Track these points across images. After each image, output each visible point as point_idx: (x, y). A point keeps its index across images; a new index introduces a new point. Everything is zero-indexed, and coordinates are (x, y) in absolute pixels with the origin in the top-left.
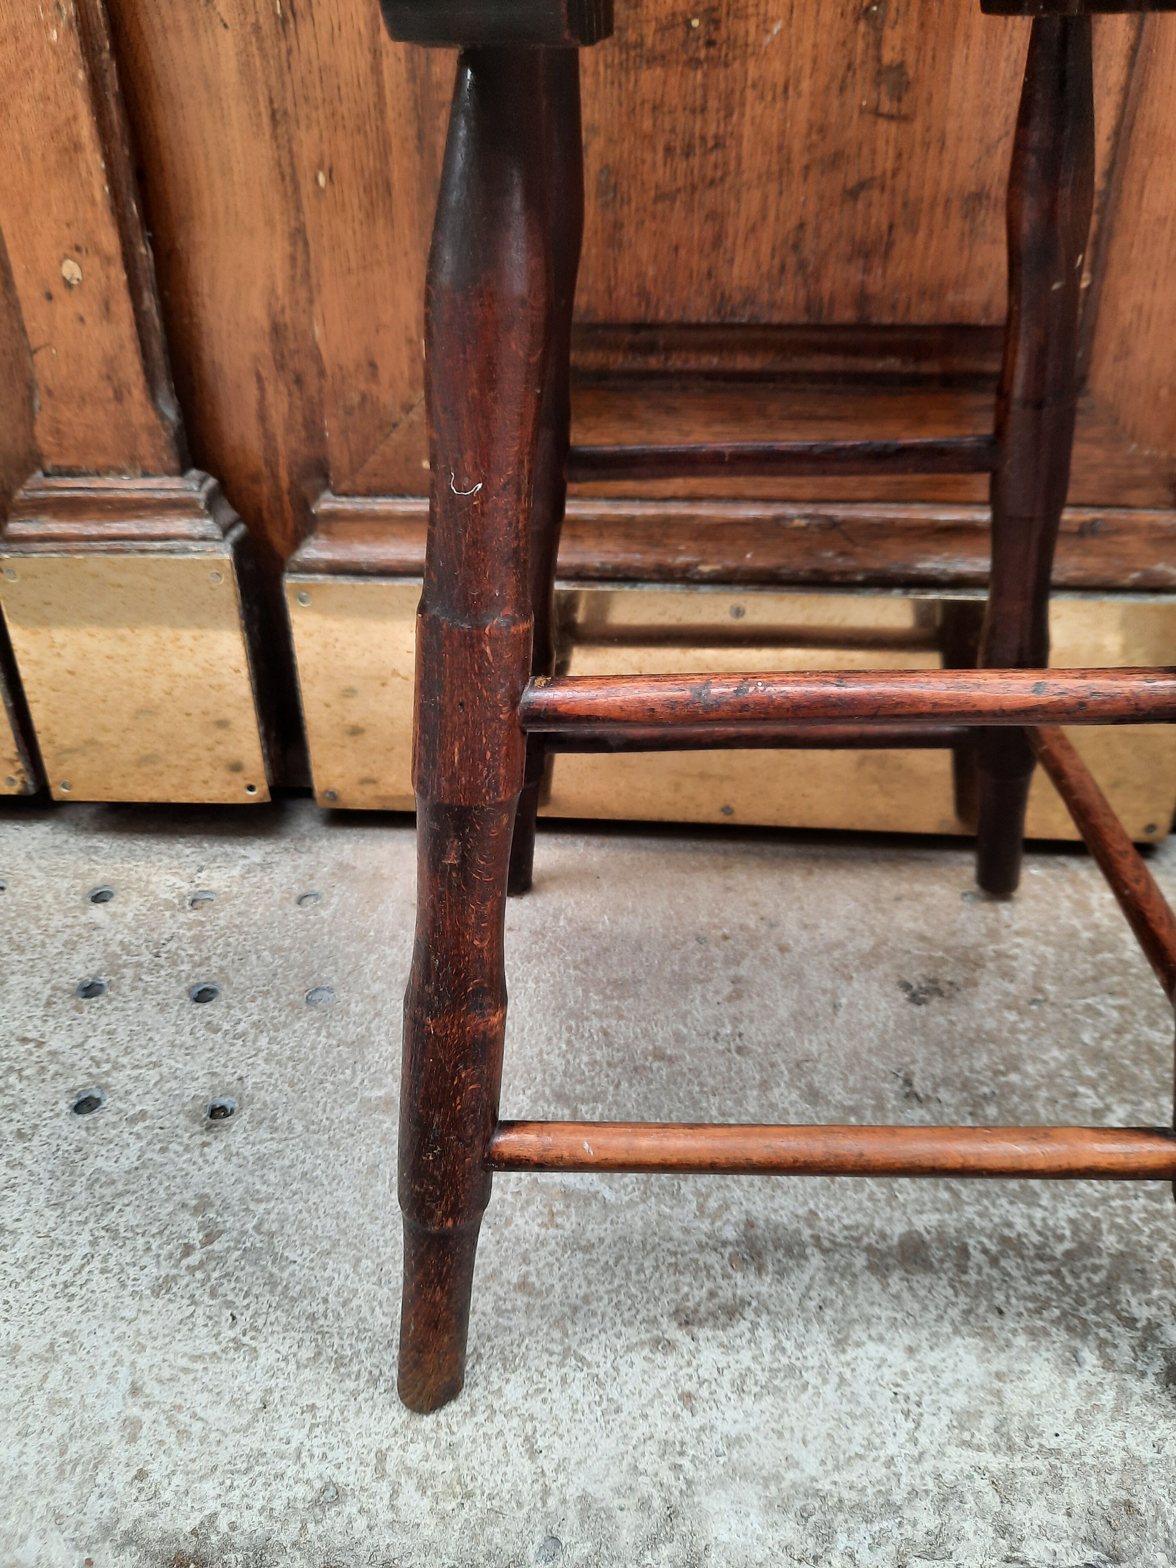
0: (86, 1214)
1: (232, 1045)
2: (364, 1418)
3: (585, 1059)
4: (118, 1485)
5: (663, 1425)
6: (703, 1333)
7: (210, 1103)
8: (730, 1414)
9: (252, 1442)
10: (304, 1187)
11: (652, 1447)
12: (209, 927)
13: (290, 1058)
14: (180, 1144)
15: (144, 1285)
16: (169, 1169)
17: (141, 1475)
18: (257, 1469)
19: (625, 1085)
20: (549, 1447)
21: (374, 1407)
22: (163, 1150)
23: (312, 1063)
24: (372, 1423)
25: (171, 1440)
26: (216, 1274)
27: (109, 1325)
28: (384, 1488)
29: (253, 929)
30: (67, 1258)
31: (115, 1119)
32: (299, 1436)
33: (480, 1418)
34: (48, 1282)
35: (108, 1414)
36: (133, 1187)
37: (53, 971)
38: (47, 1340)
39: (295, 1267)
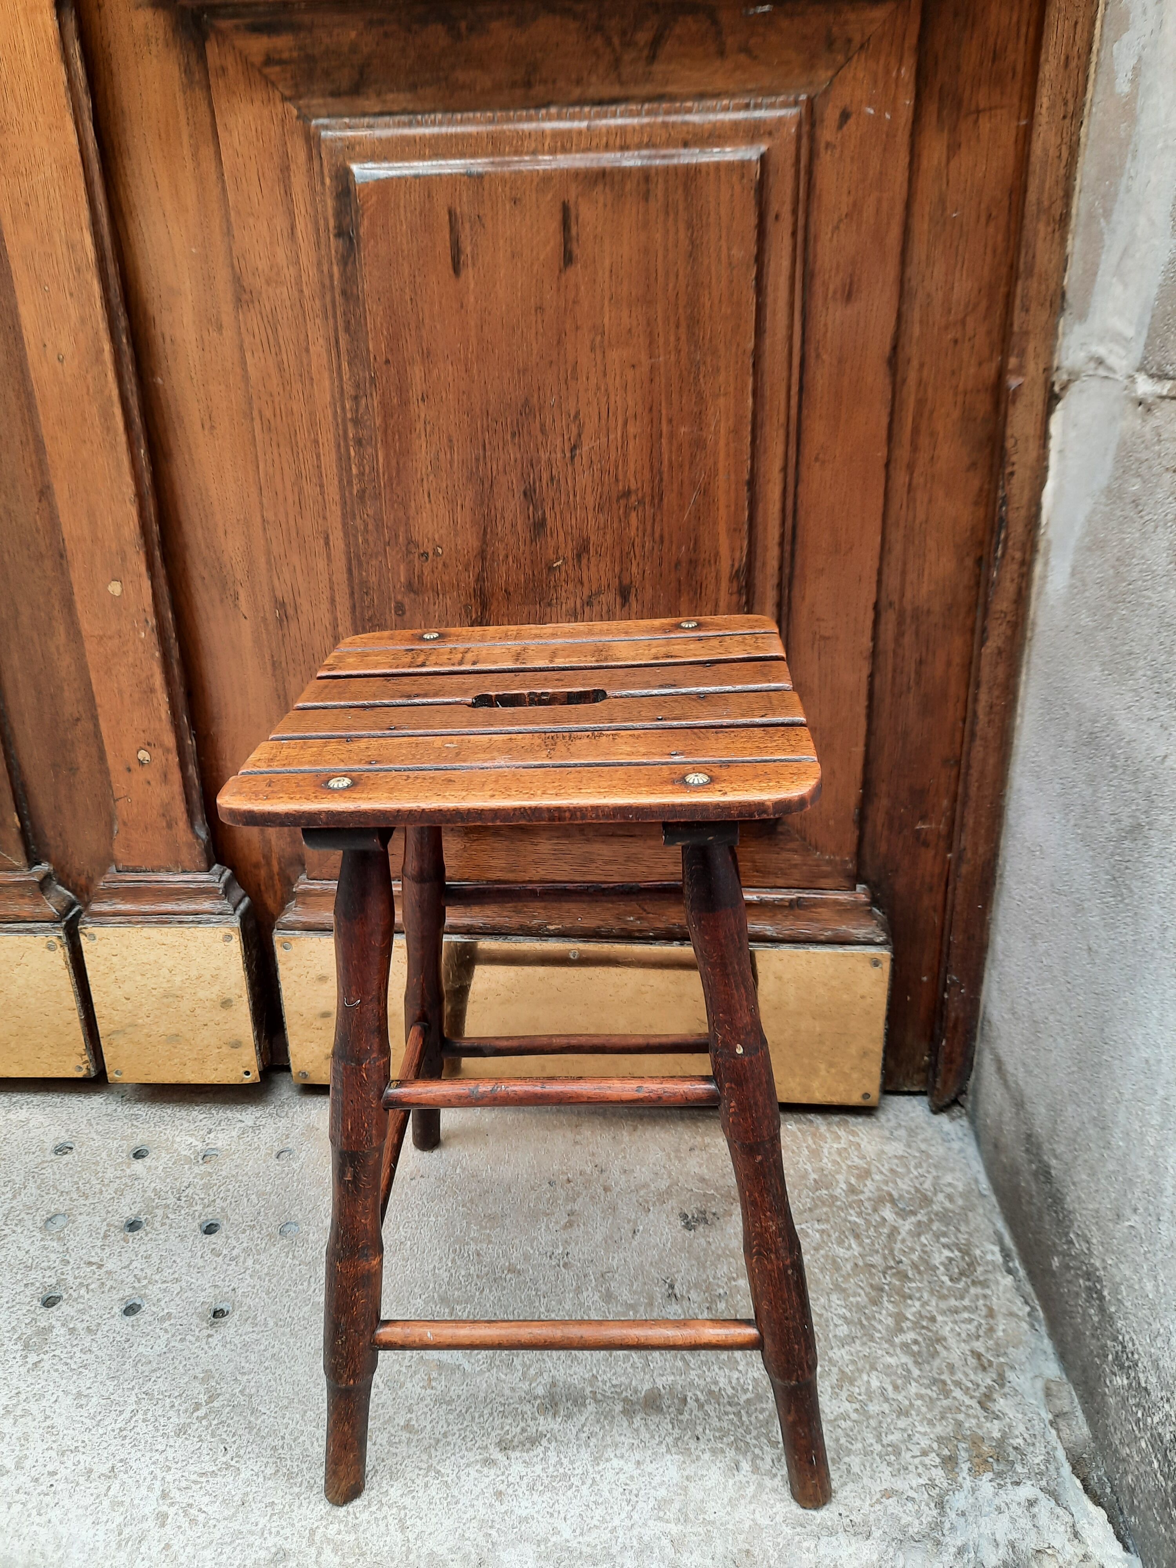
0: (133, 1383)
1: (229, 1265)
2: (303, 1510)
3: (463, 1273)
4: (154, 1552)
5: (483, 1511)
6: (513, 1455)
7: (213, 1307)
8: (524, 1503)
9: (235, 1525)
10: (273, 1364)
11: (475, 1523)
12: (215, 1177)
13: (267, 1274)
14: (193, 1336)
15: (170, 1429)
16: (186, 1353)
17: (167, 1546)
18: (237, 1541)
19: (487, 1291)
20: (413, 1525)
21: (309, 1503)
22: (182, 1340)
23: (282, 1278)
24: (308, 1512)
25: (186, 1525)
26: (215, 1422)
27: (148, 1455)
28: (313, 1551)
29: (245, 1178)
30: (121, 1412)
31: (151, 1319)
32: (262, 1521)
33: (374, 1509)
34: (109, 1428)
35: (147, 1510)
36: (162, 1366)
37: (108, 1212)
38: (109, 1465)
39: (265, 1417)
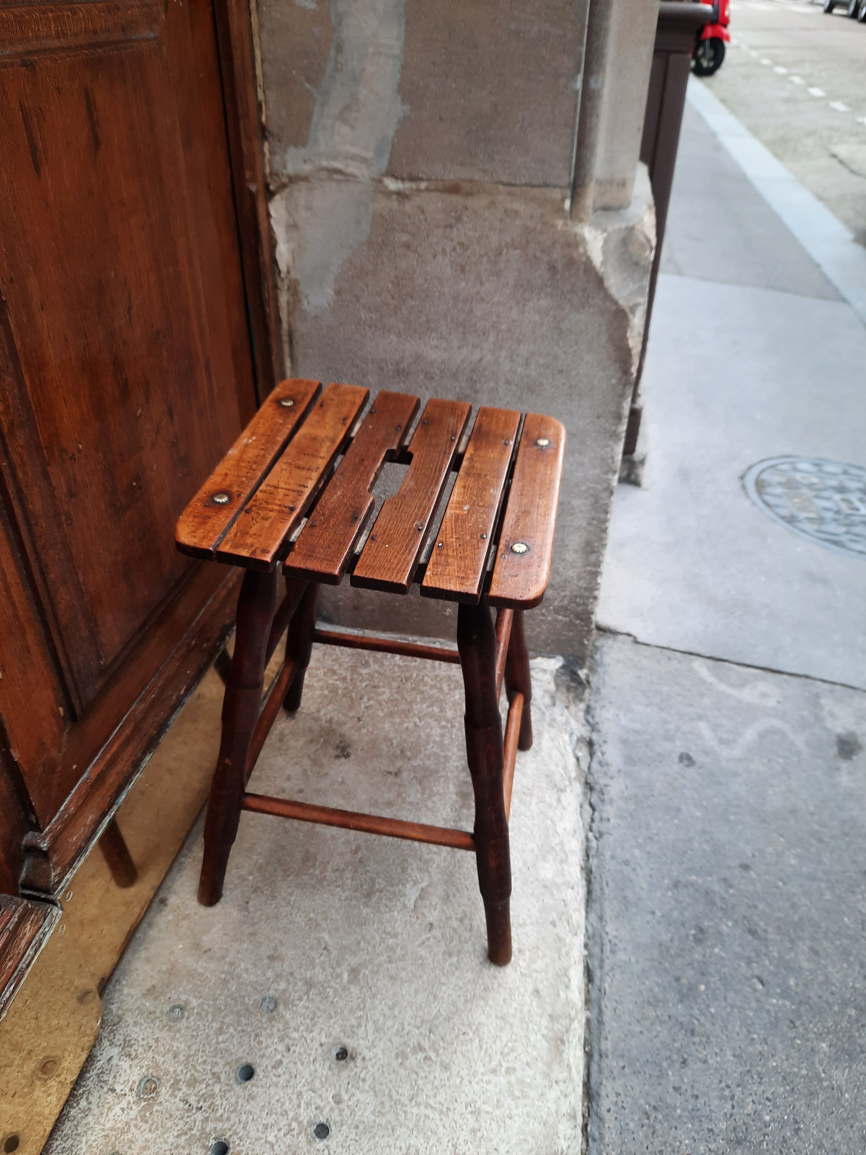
0: (401, 1113)
1: (294, 1052)
2: (509, 981)
3: (349, 881)
4: (531, 1073)
7: (335, 1060)
9: (516, 1022)
12: (181, 1077)
13: (312, 1019)
14: (361, 1072)
15: (445, 1076)
16: (377, 1075)
17: (528, 1064)
18: (526, 1019)
21: (504, 978)
22: (364, 1080)
23: (318, 1008)
24: (511, 978)
25: (515, 1054)
26: (442, 1044)
27: (463, 1088)
29: (194, 1047)
30: (427, 1116)
32: (514, 1005)
35: (503, 1081)
36: (387, 1092)
38: (469, 1116)
39: (441, 1010)
